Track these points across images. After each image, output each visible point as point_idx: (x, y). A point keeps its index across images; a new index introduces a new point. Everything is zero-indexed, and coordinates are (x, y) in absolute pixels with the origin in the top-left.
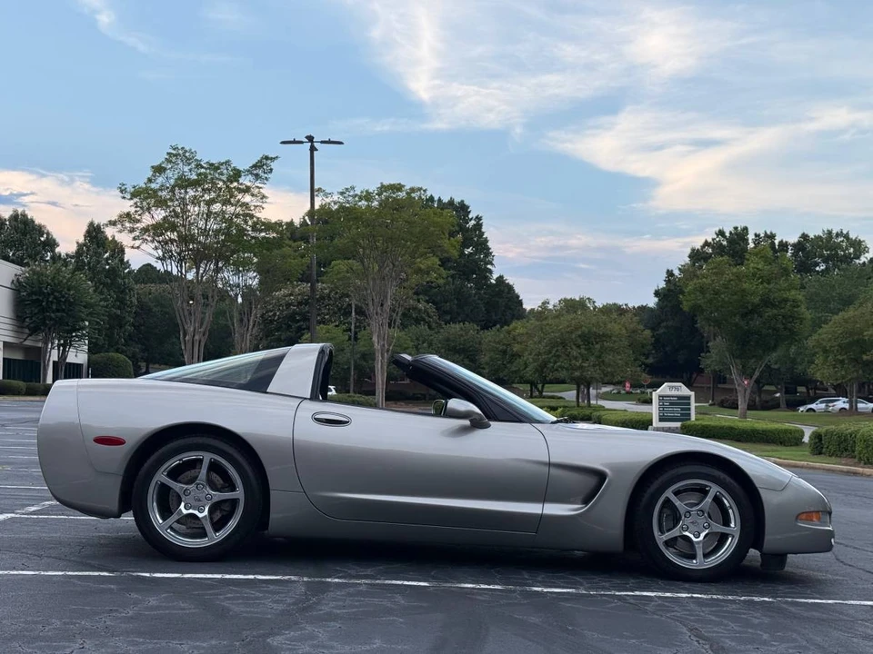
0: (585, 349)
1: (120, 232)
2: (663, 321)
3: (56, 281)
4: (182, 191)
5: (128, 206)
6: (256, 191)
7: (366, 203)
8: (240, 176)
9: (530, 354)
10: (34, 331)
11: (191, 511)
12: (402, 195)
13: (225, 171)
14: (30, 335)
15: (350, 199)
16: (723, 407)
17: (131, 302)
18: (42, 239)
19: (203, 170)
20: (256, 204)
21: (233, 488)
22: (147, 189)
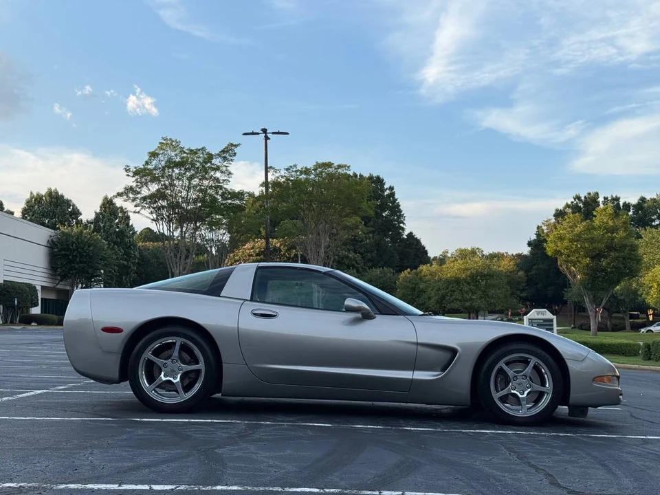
0: (474, 286)
1: (126, 201)
2: (534, 265)
3: (79, 240)
4: (170, 170)
5: (131, 182)
6: (224, 168)
7: (305, 177)
8: (212, 159)
9: (432, 290)
10: (64, 277)
11: (168, 378)
12: (331, 170)
13: (201, 155)
14: (61, 281)
15: (293, 173)
16: (582, 329)
17: (135, 255)
18: (70, 210)
19: (185, 155)
20: (224, 178)
21: (197, 362)
22: (145, 169)
